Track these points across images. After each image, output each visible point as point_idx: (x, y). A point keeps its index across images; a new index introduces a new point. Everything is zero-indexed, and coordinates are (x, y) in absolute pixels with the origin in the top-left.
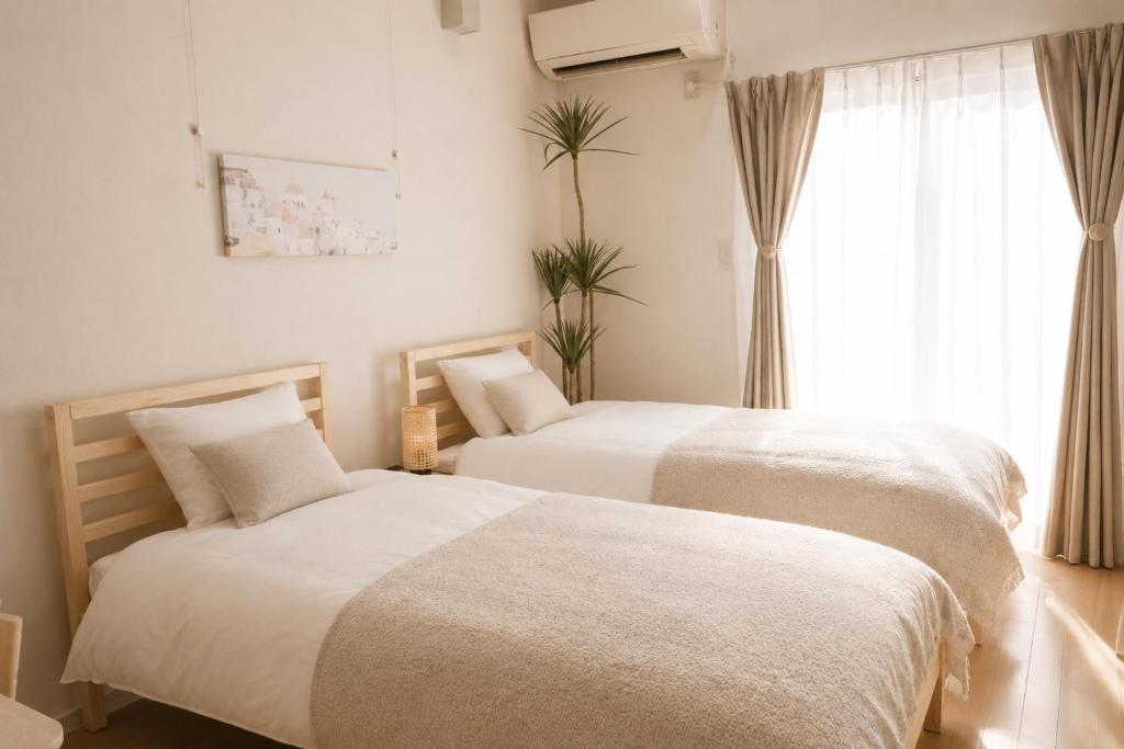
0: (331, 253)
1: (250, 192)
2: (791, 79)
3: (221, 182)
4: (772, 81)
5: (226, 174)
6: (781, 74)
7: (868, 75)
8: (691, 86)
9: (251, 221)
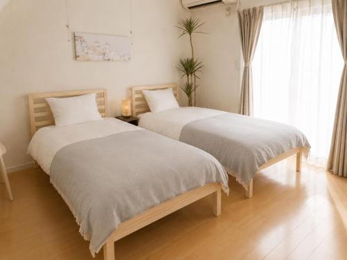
0: (109, 60)
1: (83, 43)
2: (254, 9)
3: (75, 40)
4: (249, 10)
5: (76, 38)
6: (251, 8)
7: (279, 8)
8: (227, 12)
9: (83, 50)
